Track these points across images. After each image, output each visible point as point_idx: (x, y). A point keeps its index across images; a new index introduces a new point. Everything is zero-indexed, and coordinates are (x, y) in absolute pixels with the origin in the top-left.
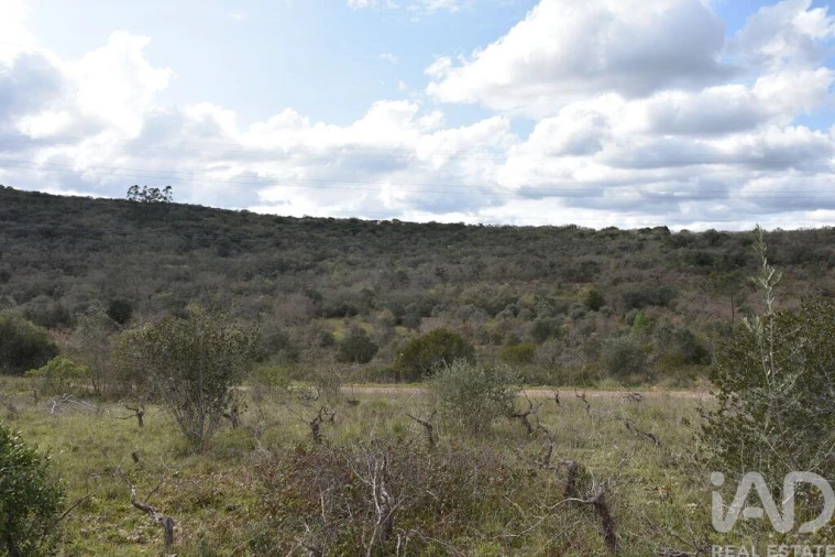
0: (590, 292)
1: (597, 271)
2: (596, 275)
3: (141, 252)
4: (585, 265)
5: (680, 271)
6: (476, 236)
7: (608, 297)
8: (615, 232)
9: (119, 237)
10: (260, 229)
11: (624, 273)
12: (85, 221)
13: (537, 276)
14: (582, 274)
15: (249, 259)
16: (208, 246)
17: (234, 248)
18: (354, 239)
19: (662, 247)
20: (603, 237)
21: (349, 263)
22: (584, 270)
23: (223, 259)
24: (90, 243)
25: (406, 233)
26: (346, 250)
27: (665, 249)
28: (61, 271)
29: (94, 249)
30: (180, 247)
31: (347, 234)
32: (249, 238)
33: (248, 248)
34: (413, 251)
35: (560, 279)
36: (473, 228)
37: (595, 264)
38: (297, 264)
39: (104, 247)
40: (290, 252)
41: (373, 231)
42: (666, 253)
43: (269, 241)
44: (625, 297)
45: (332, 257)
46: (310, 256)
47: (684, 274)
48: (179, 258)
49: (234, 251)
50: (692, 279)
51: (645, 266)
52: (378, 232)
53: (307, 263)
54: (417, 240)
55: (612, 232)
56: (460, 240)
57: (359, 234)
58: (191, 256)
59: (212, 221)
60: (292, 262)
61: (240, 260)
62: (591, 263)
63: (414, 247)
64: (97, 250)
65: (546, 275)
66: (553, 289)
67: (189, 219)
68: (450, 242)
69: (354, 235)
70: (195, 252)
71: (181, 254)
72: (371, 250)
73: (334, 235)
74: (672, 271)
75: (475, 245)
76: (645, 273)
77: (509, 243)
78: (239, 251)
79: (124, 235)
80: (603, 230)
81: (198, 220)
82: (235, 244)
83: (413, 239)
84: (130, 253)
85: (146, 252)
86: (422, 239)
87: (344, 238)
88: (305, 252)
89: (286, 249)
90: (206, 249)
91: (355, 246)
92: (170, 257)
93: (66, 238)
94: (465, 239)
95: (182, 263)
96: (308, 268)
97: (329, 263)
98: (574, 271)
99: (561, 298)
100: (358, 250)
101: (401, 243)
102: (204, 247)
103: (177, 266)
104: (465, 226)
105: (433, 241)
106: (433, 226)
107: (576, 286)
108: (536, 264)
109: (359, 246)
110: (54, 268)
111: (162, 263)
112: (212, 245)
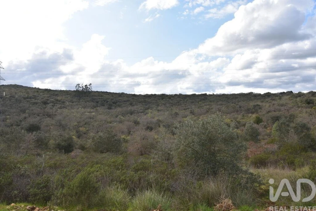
0: (256, 117)
1: (260, 108)
2: (260, 110)
3: (78, 108)
4: (255, 106)
5: (299, 107)
6: (211, 98)
7: (264, 119)
8: (270, 94)
9: (70, 103)
10: (125, 99)
11: (272, 108)
12: (59, 98)
13: (234, 112)
14: (253, 110)
15: (119, 109)
16: (104, 106)
17: (114, 106)
18: (162, 101)
19: (290, 98)
20: (264, 96)
21: (158, 110)
22: (254, 108)
23: (109, 110)
24: (59, 106)
25: (183, 98)
26: (158, 105)
27: (291, 99)
28: (46, 116)
29: (60, 108)
30: (93, 106)
32: (120, 102)
33: (119, 106)
34: (185, 105)
35: (243, 113)
36: (210, 95)
37: (259, 105)
38: (137, 111)
39: (64, 107)
40: (135, 107)
41: (170, 98)
42: (292, 100)
43: (128, 103)
44: (272, 118)
45: (152, 108)
46: (143, 108)
47: (301, 108)
48: (92, 110)
49: (114, 107)
50: (304, 110)
51: (282, 105)
52: (172, 98)
53: (141, 111)
54: (187, 101)
55: (268, 94)
56: (204, 100)
57: (165, 99)
58: (96, 110)
59: (107, 96)
60: (135, 110)
61: (115, 110)
62: (257, 105)
63: (185, 103)
64: (62, 108)
65: (237, 111)
66: (240, 117)
67: (99, 96)
68: (201, 100)
69: (162, 100)
70: (98, 108)
71: (93, 109)
72: (168, 105)
73: (154, 100)
74: (295, 107)
75: (211, 102)
76: (282, 108)
77: (225, 100)
78: (116, 107)
79: (73, 103)
80: (264, 94)
81: (102, 96)
82: (114, 105)
83: (185, 100)
84: (74, 109)
85: (80, 109)
86: (189, 100)
87: (158, 101)
88: (141, 107)
89: (134, 106)
90: (103, 107)
91: (162, 104)
92: (89, 110)
93: (51, 104)
94: (206, 99)
95: (93, 112)
96: (141, 112)
97: (150, 111)
98: (250, 109)
99: (243, 120)
100: (163, 105)
101: (180, 102)
102: (102, 106)
103: (90, 113)
104: (207, 95)
105: (193, 101)
106: (194, 95)
107: (250, 115)
108: (233, 106)
109: (163, 104)
110: (44, 116)
111: (85, 112)
112: (105, 105)
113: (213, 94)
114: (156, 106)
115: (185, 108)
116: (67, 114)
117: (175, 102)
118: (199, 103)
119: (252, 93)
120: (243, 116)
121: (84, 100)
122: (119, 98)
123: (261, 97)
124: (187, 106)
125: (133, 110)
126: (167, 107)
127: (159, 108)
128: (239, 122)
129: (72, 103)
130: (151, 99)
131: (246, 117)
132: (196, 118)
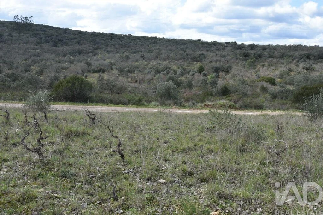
0: (200, 66)
1: (204, 58)
3: (19, 44)
4: (200, 55)
6: (161, 42)
7: (206, 68)
8: (216, 43)
9: (9, 37)
10: (72, 36)
11: (215, 59)
13: (181, 59)
14: (199, 59)
15: (66, 48)
16: (48, 43)
18: (111, 41)
20: (211, 45)
22: (199, 57)
23: (55, 48)
25: (132, 40)
26: (107, 46)
30: (37, 42)
32: (66, 40)
33: (66, 44)
35: (190, 60)
36: (160, 39)
37: (204, 55)
38: (86, 51)
39: (3, 41)
40: (84, 46)
41: (119, 39)
42: (233, 52)
43: (75, 41)
44: (212, 68)
45: (101, 49)
46: (91, 48)
47: (238, 60)
48: (36, 47)
49: (60, 45)
50: (241, 62)
52: (121, 39)
53: (90, 51)
54: (137, 43)
56: (154, 43)
57: (114, 39)
58: (41, 46)
59: (51, 32)
60: (84, 50)
61: (62, 48)
63: (135, 46)
65: (184, 59)
66: (186, 64)
68: (151, 44)
70: (43, 45)
71: (37, 45)
72: (117, 46)
73: (103, 40)
74: (234, 59)
75: (160, 46)
76: (223, 59)
77: (174, 46)
78: (62, 45)
80: (212, 42)
81: (45, 31)
82: (60, 42)
83: (135, 42)
85: (22, 44)
86: (139, 42)
87: (107, 41)
88: (90, 46)
89: (82, 45)
91: (111, 44)
92: (32, 46)
94: (156, 43)
95: (37, 49)
96: (90, 53)
97: (99, 51)
98: (196, 57)
99: (189, 68)
100: (113, 46)
101: (130, 44)
102: (46, 42)
104: (157, 38)
105: (143, 44)
106: (144, 37)
107: (195, 63)
108: (181, 54)
109: (113, 44)
111: (28, 48)
112: (50, 42)
113: (164, 38)
114: (105, 47)
115: (134, 50)
116: (8, 50)
117: (124, 44)
118: (148, 47)
119: (201, 40)
120: (189, 64)
121: (25, 35)
122: (65, 35)
123: (208, 45)
124: (137, 49)
125: (81, 50)
126: (117, 49)
127: (109, 49)
128: (184, 70)
129: (11, 38)
130: (99, 38)
131: (191, 65)
132: (146, 62)
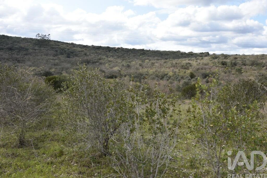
1: (191, 66)
3: (42, 56)
7: (196, 74)
9: (34, 51)
10: (79, 49)
15: (77, 59)
17: (72, 55)
18: (110, 53)
20: (188, 55)
21: (109, 61)
23: (69, 59)
24: (25, 52)
25: (126, 52)
26: (108, 57)
28: (16, 61)
29: (26, 55)
30: (54, 54)
31: (107, 52)
32: (76, 52)
33: (76, 55)
34: (129, 58)
35: (179, 68)
36: (147, 51)
38: (93, 61)
39: (29, 54)
40: (90, 57)
41: (115, 51)
43: (83, 53)
46: (96, 58)
48: (54, 58)
49: (72, 56)
52: (117, 51)
53: (96, 61)
54: (130, 54)
55: (191, 53)
56: (143, 54)
57: (111, 52)
58: (58, 58)
59: (64, 46)
60: (91, 60)
61: (74, 59)
62: (189, 63)
63: (129, 56)
68: (141, 55)
69: (109, 52)
70: (59, 56)
72: (115, 57)
73: (103, 52)
75: (148, 56)
76: (207, 67)
77: (159, 56)
80: (189, 53)
83: (128, 54)
84: (38, 56)
86: (131, 54)
90: (62, 55)
92: (51, 57)
93: (17, 50)
94: (145, 54)
95: (55, 60)
98: (184, 66)
100: (111, 57)
101: (125, 55)
103: (54, 61)
104: (145, 50)
105: (135, 55)
106: (134, 50)
109: (111, 55)
110: (14, 61)
112: (64, 54)
117: (120, 55)
118: (139, 57)
120: (179, 71)
123: (186, 55)
125: (89, 60)
126: (115, 59)
131: (181, 72)
